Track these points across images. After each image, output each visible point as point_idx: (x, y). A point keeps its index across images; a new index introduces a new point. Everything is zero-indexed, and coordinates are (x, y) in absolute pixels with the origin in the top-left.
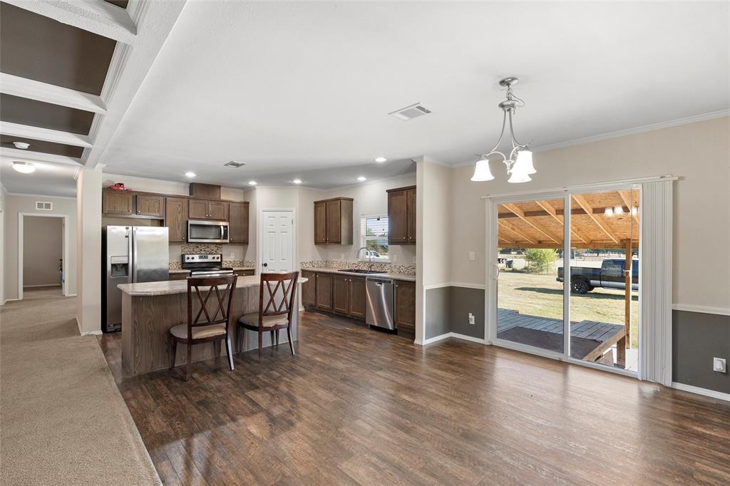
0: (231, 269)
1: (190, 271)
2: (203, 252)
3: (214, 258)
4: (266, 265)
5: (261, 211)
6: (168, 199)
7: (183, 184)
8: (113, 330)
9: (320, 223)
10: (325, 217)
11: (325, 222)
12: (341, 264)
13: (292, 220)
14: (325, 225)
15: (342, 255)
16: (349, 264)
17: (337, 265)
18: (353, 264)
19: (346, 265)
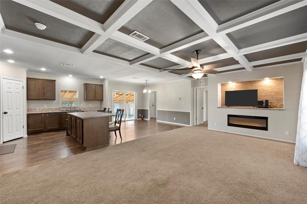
5: (1, 78)
9: (34, 89)
10: (40, 87)
11: (40, 89)
12: (44, 110)
13: (23, 87)
14: (40, 91)
15: (45, 106)
16: (52, 109)
17: (40, 110)
18: (55, 109)
19: (48, 110)
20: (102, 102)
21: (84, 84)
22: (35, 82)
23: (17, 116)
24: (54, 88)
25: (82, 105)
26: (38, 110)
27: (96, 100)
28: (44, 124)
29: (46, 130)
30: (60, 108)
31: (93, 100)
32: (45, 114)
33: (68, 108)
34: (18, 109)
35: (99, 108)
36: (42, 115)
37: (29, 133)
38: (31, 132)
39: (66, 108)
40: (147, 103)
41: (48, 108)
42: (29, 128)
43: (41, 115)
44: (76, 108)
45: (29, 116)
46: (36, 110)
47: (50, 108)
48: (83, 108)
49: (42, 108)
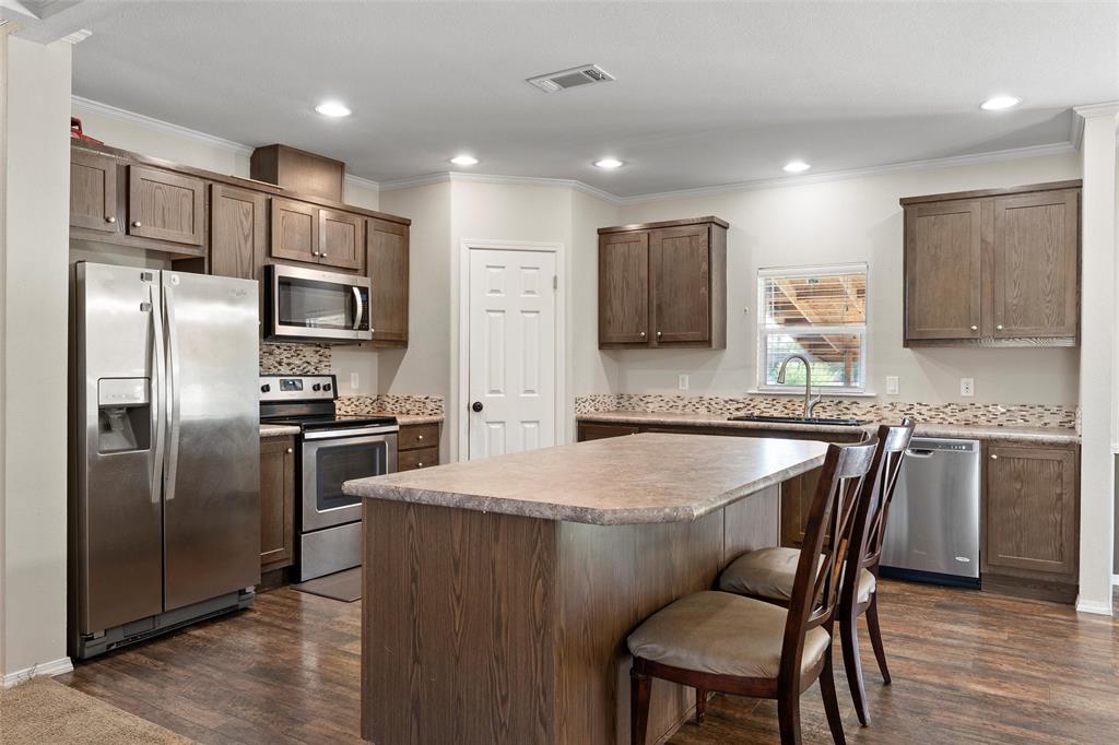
0: (392, 421)
1: (296, 429)
2: (284, 370)
3: (316, 388)
4: (478, 407)
5: (464, 249)
6: (217, 188)
7: (237, 147)
8: (102, 649)
9: (623, 289)
10: (645, 272)
11: (646, 286)
12: (681, 403)
13: (555, 279)
14: (646, 296)
15: (683, 379)
16: (713, 403)
17: (662, 404)
18: (727, 402)
19: (697, 405)
23: (527, 426)
24: (704, 265)
25: (892, 384)
32: (643, 428)
34: (532, 392)
41: (695, 394)
44: (846, 403)
46: (649, 405)
47: (706, 397)
48: (899, 407)
49: (669, 394)
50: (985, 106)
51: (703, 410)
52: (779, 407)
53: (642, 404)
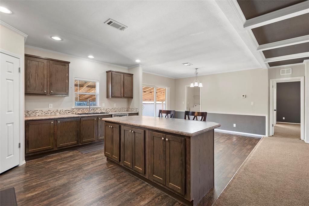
9: (35, 76)
10: (45, 73)
11: (46, 77)
12: (50, 112)
13: (19, 69)
14: (46, 80)
15: (51, 105)
16: (61, 111)
17: (42, 113)
18: (65, 111)
19: (56, 112)
20: (131, 100)
21: (107, 72)
22: (37, 63)
23: (9, 125)
24: (67, 74)
25: (104, 105)
26: (40, 114)
27: (124, 97)
28: (54, 138)
29: (57, 149)
30: (73, 109)
31: (121, 97)
32: (56, 120)
33: (85, 110)
34: (11, 111)
35: (126, 110)
36: (51, 123)
37: (28, 157)
38: (30, 155)
39: (81, 109)
40: (183, 102)
41: (55, 109)
42: (28, 147)
43: (49, 121)
44: (95, 109)
45: (28, 124)
46: (37, 114)
47: (59, 110)
48: (105, 109)
49: (45, 110)
50: (136, 61)
51: (58, 114)
52: (80, 111)
53: (34, 113)
